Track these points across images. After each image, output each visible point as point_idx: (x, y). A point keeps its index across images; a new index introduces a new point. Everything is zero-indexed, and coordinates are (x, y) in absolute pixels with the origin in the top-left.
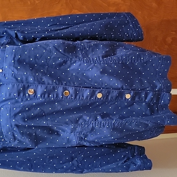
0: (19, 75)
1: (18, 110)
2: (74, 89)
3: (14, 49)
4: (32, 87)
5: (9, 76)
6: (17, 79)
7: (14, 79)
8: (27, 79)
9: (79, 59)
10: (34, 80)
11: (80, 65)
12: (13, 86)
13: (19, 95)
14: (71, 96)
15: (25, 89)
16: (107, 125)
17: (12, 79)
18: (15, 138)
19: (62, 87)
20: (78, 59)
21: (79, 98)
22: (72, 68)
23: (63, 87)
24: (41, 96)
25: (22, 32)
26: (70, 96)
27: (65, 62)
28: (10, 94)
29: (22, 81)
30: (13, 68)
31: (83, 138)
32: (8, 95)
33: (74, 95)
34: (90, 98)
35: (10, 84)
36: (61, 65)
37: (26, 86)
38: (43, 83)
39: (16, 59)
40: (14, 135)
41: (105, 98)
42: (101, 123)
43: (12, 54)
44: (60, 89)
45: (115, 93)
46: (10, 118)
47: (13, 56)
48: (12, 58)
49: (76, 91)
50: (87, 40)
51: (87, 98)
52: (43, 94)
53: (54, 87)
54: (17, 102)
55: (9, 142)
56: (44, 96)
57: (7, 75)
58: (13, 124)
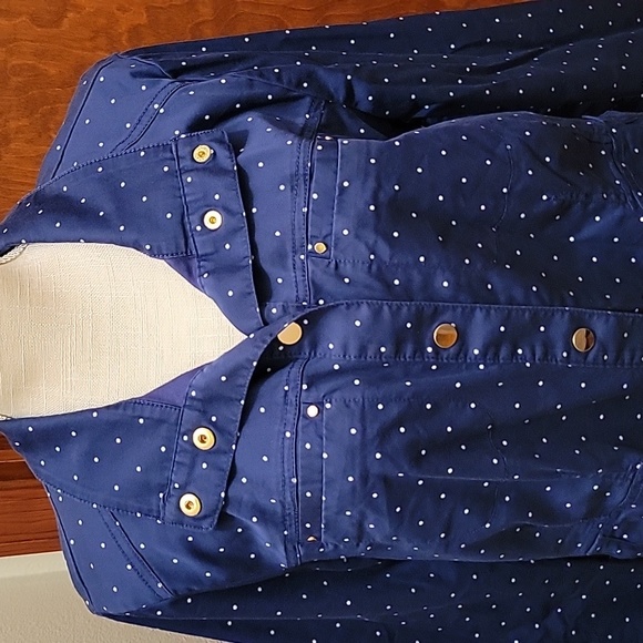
0: (398, 265)
1: (395, 411)
2: (612, 319)
3: (373, 151)
4: (447, 316)
5: (354, 272)
6: (390, 286)
7: (376, 285)
8: (427, 283)
9: (618, 197)
10: (455, 285)
11: (622, 220)
12: (377, 313)
13: (398, 349)
14: (601, 353)
15: (424, 322)
17: (367, 287)
19: (567, 315)
20: (613, 196)
21: (632, 358)
23: (572, 314)
24: (484, 354)
26: (598, 351)
27: (564, 209)
28: (362, 350)
29: (406, 293)
30: (371, 238)
31: (617, 534)
32: (353, 352)
33: (611, 347)
35: (364, 310)
36: (548, 218)
37: (428, 312)
38: (490, 299)
39: (382, 196)
43: (367, 175)
44: (561, 322)
46: (364, 445)
47: (371, 184)
48: (368, 194)
49: (620, 326)
52: (492, 347)
53: (535, 315)
54: (387, 378)
55: (331, 547)
56: (496, 355)
57: (347, 268)
58: (375, 470)
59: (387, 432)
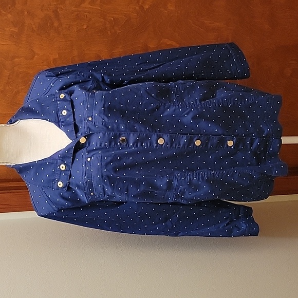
0: (110, 123)
1: (109, 159)
2: (169, 136)
3: (104, 94)
4: (123, 135)
5: (99, 124)
6: (108, 128)
7: (104, 128)
8: (118, 127)
9: (174, 104)
10: (126, 127)
11: (175, 110)
12: (104, 135)
13: (110, 144)
15: (116, 137)
16: (206, 176)
17: (102, 128)
18: (104, 193)
20: (172, 104)
21: (176, 146)
22: (166, 113)
23: (157, 134)
24: (133, 145)
25: (109, 75)
26: (165, 144)
27: (158, 108)
28: (101, 144)
29: (112, 130)
30: (103, 116)
31: (180, 195)
32: (98, 145)
33: (169, 143)
34: (188, 146)
35: (101, 133)
36: (153, 110)
37: (118, 134)
38: (135, 131)
39: (106, 106)
40: (104, 189)
41: (204, 146)
42: (199, 174)
43: (102, 100)
44: (154, 137)
45: (216, 140)
46: (101, 168)
47: (103, 102)
48: (102, 106)
49: (171, 138)
50: (181, 81)
51: (184, 145)
52: (136, 143)
53: (146, 135)
54: (108, 151)
55: (98, 196)
56: (137, 145)
57: (97, 124)
58: (104, 174)
59: (107, 164)
